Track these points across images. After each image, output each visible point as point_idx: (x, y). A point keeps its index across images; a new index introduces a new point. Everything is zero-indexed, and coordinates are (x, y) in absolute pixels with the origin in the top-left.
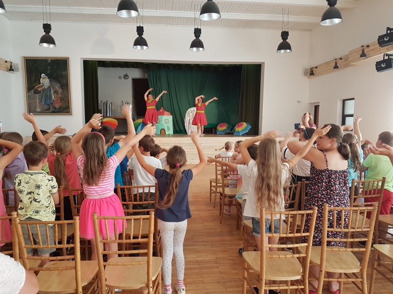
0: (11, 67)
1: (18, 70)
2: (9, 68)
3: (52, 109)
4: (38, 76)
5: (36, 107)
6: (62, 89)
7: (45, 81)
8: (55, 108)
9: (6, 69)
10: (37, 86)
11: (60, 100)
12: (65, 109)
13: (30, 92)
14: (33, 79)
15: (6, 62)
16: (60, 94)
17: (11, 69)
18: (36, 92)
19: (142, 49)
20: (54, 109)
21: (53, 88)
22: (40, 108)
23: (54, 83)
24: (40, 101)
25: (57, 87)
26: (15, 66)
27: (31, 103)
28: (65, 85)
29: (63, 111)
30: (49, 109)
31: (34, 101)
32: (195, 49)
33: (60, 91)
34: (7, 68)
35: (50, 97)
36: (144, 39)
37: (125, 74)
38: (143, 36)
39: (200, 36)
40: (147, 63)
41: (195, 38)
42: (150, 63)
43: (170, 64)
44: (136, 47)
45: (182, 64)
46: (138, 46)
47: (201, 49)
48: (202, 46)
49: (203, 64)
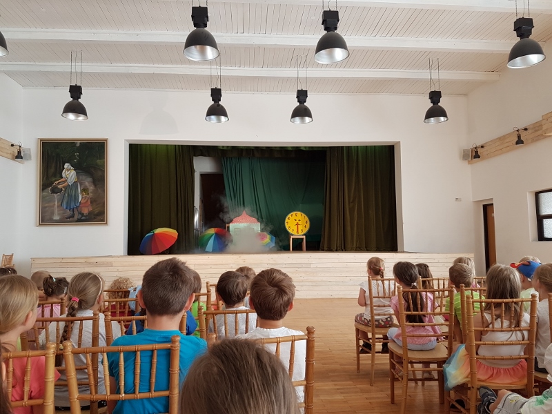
0: (19, 152)
1: (29, 158)
2: (16, 154)
3: (76, 217)
4: (60, 166)
5: (53, 213)
6: (95, 186)
7: (69, 174)
8: (82, 215)
9: (10, 156)
10: (57, 182)
11: (91, 202)
12: (97, 215)
13: (45, 190)
14: (52, 170)
15: (12, 145)
16: (91, 193)
17: (19, 156)
18: (55, 191)
19: (219, 121)
20: (80, 216)
21: (81, 185)
22: (59, 214)
23: (83, 177)
24: (60, 203)
25: (88, 182)
26: (26, 152)
27: (46, 207)
28: (99, 179)
29: (95, 218)
30: (73, 216)
31: (51, 204)
32: (297, 119)
33: (91, 188)
34: (13, 155)
35: (76, 197)
36: (222, 107)
38: (220, 103)
39: (305, 102)
40: (223, 147)
41: (298, 104)
42: (228, 147)
43: (257, 148)
44: (210, 118)
45: (276, 147)
46: (213, 117)
47: (307, 119)
48: (309, 115)
49: (305, 147)
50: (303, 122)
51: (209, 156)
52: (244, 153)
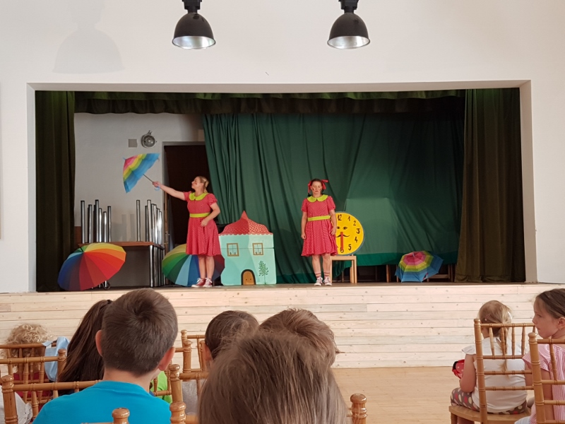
19: (198, 46)
32: (341, 41)
36: (203, 19)
37: (145, 133)
38: (199, 12)
39: (355, 8)
40: (205, 94)
41: (343, 12)
42: (214, 94)
43: (266, 96)
44: (181, 41)
45: (301, 94)
46: (186, 39)
47: (359, 40)
48: (363, 33)
49: (355, 93)
50: (351, 45)
51: (179, 112)
52: (243, 105)
